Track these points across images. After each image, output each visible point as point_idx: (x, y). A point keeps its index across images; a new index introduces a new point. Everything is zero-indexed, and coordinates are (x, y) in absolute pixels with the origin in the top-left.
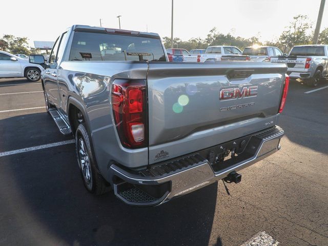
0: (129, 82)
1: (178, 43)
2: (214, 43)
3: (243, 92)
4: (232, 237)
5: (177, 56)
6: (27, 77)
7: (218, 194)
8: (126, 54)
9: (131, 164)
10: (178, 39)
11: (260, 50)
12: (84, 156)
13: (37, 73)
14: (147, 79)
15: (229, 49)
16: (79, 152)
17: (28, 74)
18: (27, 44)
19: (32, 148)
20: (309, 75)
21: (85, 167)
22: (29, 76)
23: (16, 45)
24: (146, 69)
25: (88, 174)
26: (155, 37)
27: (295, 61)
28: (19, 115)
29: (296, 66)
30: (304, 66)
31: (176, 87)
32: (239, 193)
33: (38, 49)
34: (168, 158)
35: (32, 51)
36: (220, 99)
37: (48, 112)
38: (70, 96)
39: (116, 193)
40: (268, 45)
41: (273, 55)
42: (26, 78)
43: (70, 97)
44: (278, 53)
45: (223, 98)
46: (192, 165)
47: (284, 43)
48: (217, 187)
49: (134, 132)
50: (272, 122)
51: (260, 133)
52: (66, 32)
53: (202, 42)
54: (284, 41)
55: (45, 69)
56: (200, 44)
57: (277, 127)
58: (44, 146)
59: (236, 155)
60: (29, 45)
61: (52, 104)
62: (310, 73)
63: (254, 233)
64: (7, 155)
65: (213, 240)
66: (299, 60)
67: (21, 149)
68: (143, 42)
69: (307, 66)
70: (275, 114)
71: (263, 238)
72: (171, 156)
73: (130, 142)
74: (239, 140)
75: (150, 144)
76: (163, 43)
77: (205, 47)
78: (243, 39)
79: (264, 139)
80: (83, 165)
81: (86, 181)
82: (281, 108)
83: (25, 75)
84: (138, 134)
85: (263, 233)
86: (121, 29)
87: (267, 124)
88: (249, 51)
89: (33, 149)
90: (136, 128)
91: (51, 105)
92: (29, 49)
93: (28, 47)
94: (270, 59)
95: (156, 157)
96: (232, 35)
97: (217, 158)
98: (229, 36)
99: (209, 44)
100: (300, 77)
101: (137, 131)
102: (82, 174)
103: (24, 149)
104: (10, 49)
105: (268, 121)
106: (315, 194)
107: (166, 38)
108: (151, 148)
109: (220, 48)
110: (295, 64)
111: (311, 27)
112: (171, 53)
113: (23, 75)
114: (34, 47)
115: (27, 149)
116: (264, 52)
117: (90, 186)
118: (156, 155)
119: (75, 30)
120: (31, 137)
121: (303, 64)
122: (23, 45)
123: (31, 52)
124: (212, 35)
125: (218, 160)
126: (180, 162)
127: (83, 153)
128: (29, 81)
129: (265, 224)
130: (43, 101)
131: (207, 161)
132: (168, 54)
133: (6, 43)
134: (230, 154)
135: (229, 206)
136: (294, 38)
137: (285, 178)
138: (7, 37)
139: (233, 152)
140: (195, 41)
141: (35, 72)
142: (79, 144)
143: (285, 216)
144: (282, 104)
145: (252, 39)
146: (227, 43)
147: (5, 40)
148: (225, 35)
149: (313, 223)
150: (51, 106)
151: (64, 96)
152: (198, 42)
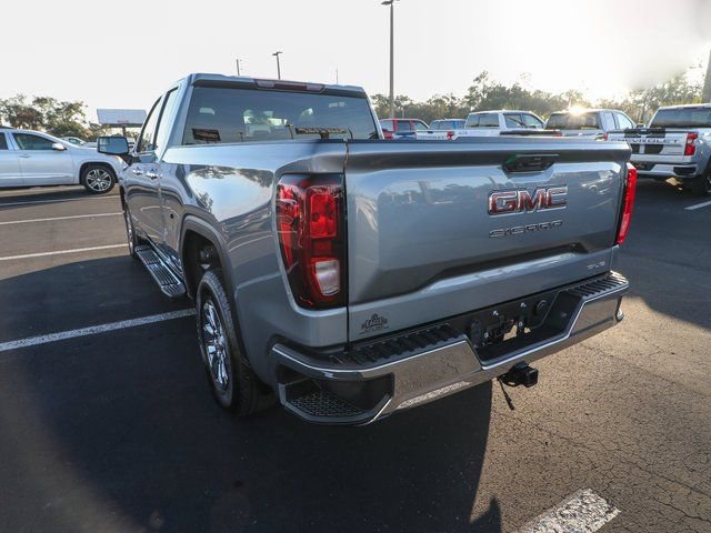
0: (310, 179)
1: (405, 107)
2: (485, 105)
3: (537, 200)
4: (520, 500)
5: (404, 134)
6: (86, 185)
7: (492, 416)
8: (294, 132)
9: (315, 340)
10: (405, 99)
11: (584, 119)
12: (215, 336)
13: (106, 175)
14: (344, 173)
15: (516, 118)
16: (203, 331)
17: (89, 177)
18: (84, 115)
19: (104, 326)
20: (693, 169)
21: (216, 359)
22: (90, 182)
23: (59, 119)
24: (343, 153)
25: (222, 374)
26: (356, 95)
27: (661, 140)
28: (72, 261)
29: (664, 150)
30: (683, 150)
31: (401, 193)
32: (536, 415)
33: (105, 126)
34: (386, 331)
35: (94, 131)
36: (490, 213)
37: (134, 255)
38: (187, 215)
39: (283, 400)
40: (604, 106)
41: (612, 128)
42: (83, 187)
43: (188, 217)
44: (625, 124)
45: (494, 211)
46: (435, 343)
47: (639, 102)
48: (491, 403)
49: (321, 276)
50: (603, 263)
51: (578, 286)
52: (176, 89)
53: (458, 104)
54: (639, 98)
55: (130, 165)
56: (452, 107)
57: (615, 274)
58: (129, 323)
59: (527, 330)
60: (87, 118)
61: (144, 236)
62: (695, 165)
63: (569, 492)
64: (54, 339)
65: (480, 506)
66: (670, 137)
67: (81, 328)
68: (331, 105)
69: (690, 150)
70: (608, 247)
71: (587, 501)
72: (392, 325)
73: (311, 297)
74: (532, 298)
75: (351, 299)
76: (373, 107)
77: (463, 113)
78: (549, 95)
79: (585, 298)
80: (212, 356)
81: (219, 389)
82: (621, 234)
83: (82, 181)
84: (329, 281)
85: (587, 493)
86: (282, 79)
87: (591, 267)
88: (561, 121)
89: (106, 327)
90: (324, 269)
91: (139, 238)
92: (86, 126)
93: (84, 122)
94: (606, 138)
95: (363, 326)
96: (524, 87)
97: (487, 335)
98: (516, 90)
99: (472, 108)
100: (673, 173)
101: (325, 273)
102: (209, 374)
103: (88, 329)
104: (48, 127)
105: (594, 261)
106: (701, 417)
107: (379, 96)
108: (353, 309)
109: (496, 115)
110: (662, 146)
111: (700, 66)
112: (390, 129)
113: (77, 181)
114: (96, 122)
115: (94, 328)
116: (594, 122)
117: (227, 398)
118: (363, 322)
119: (196, 84)
120: (102, 305)
121: (679, 146)
122: (73, 117)
123: (90, 132)
124: (480, 87)
125: (489, 340)
126: (410, 338)
127: (211, 331)
128: (89, 192)
129: (591, 475)
130: (123, 232)
131: (466, 337)
132: (384, 131)
133: (38, 114)
134: (515, 327)
135: (515, 439)
136: (662, 92)
137: (636, 384)
138: (40, 101)
139: (521, 324)
140: (441, 101)
141: (101, 173)
142: (204, 313)
143: (635, 459)
144: (624, 226)
145: (569, 94)
146: (512, 106)
147: (37, 108)
148: (509, 86)
149: (695, 475)
150: (141, 242)
151: (172, 216)
152: (448, 103)
